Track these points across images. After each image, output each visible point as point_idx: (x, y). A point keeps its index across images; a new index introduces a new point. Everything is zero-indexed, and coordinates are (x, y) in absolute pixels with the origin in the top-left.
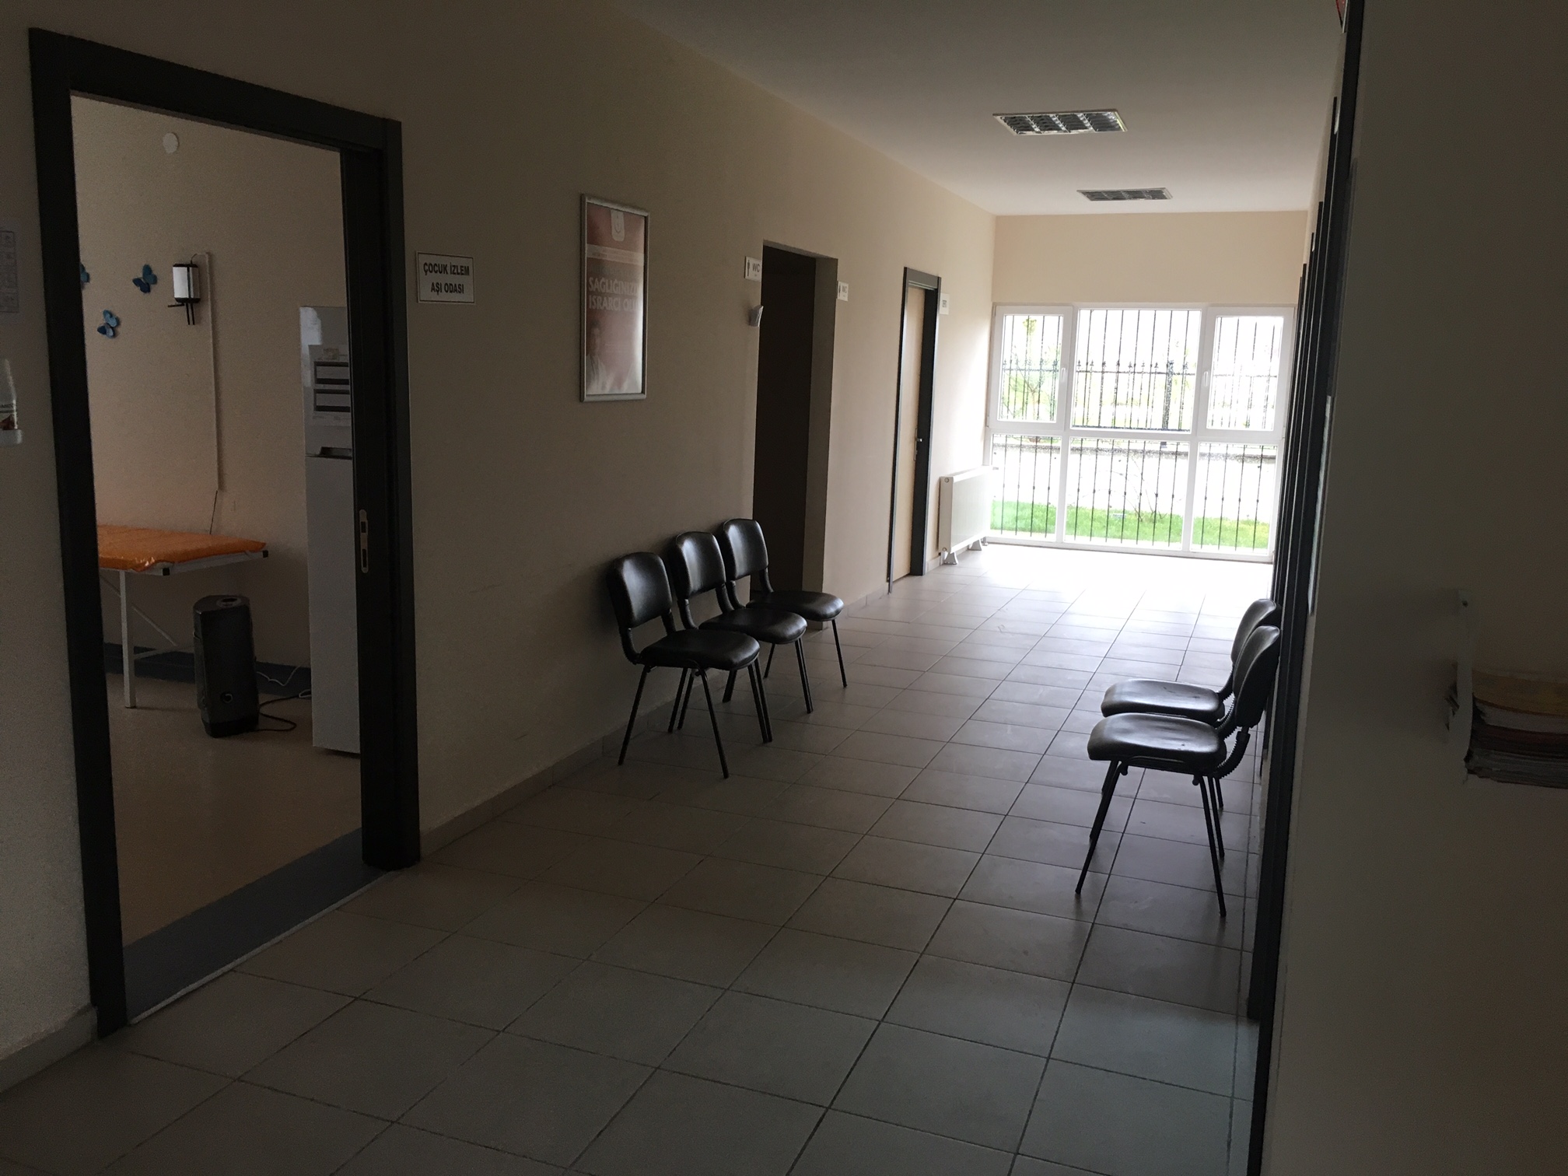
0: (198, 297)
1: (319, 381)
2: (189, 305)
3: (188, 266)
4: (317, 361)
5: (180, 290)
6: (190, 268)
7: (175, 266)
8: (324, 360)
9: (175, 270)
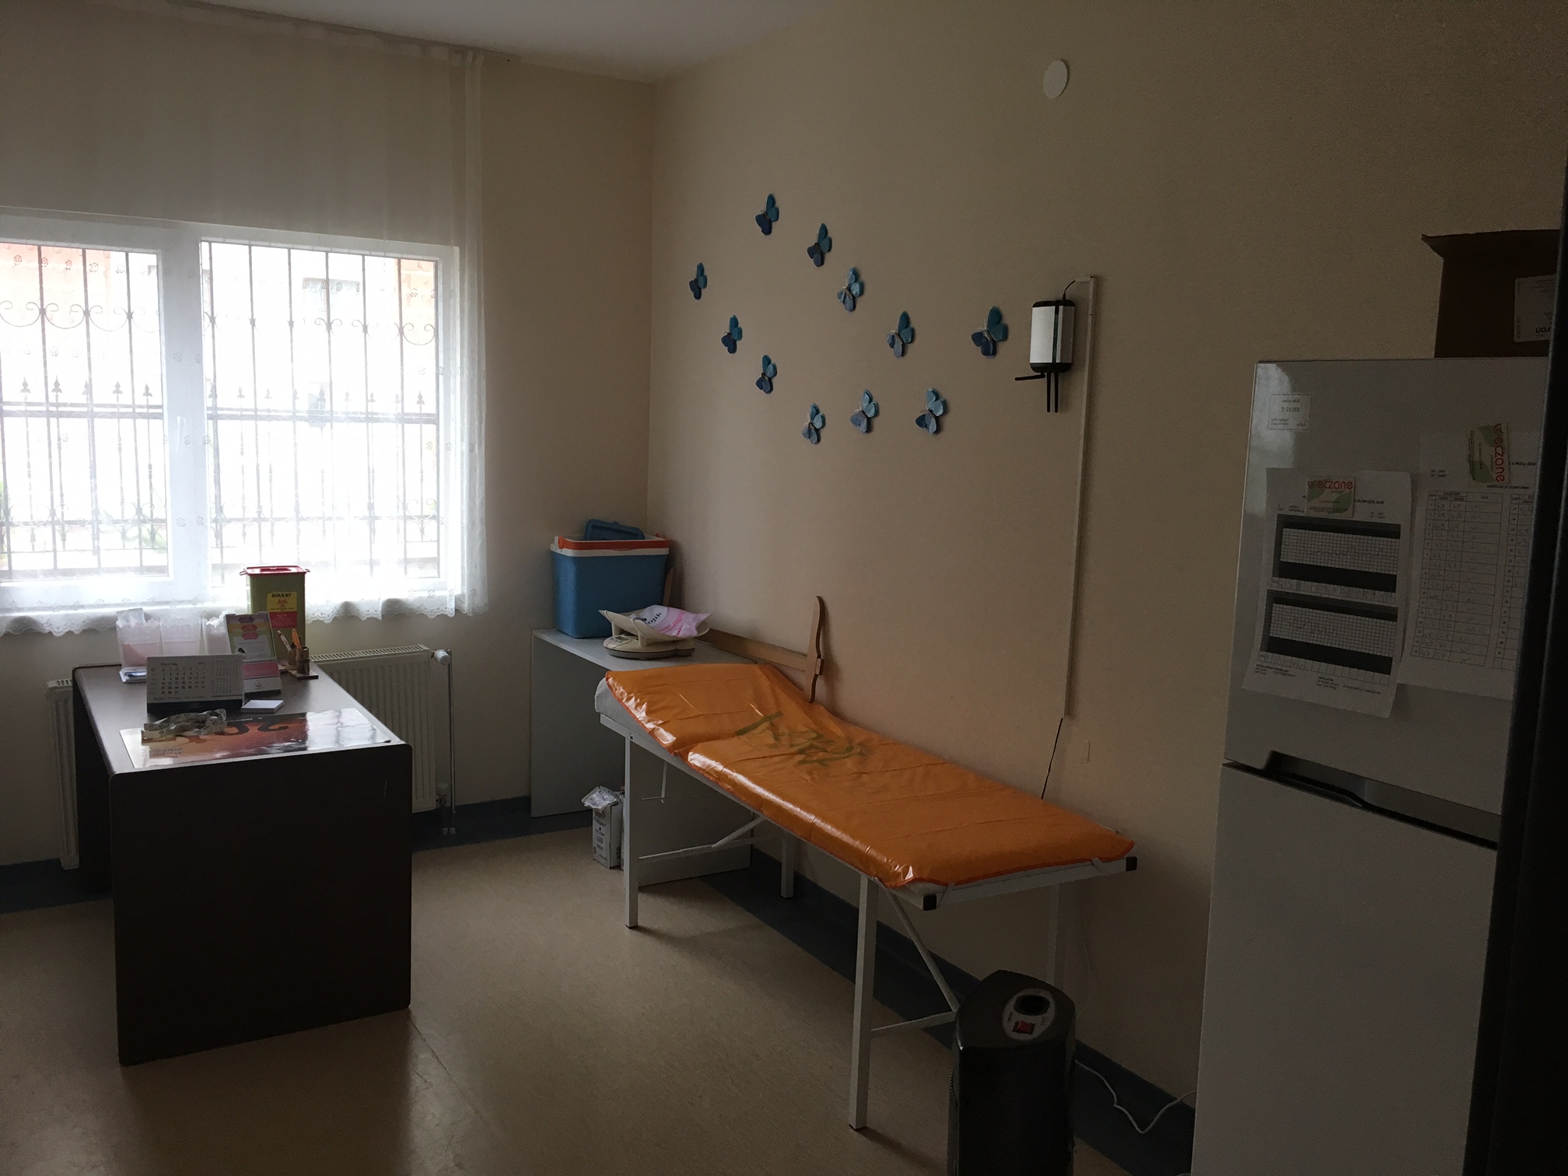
0: (1070, 362)
1: (1284, 570)
2: (1053, 375)
3: (1056, 304)
4: (1287, 512)
5: (1040, 350)
6: (1061, 307)
7: (1037, 305)
8: (1305, 510)
9: (1037, 312)
